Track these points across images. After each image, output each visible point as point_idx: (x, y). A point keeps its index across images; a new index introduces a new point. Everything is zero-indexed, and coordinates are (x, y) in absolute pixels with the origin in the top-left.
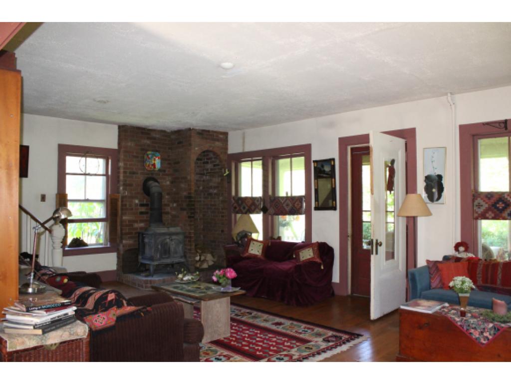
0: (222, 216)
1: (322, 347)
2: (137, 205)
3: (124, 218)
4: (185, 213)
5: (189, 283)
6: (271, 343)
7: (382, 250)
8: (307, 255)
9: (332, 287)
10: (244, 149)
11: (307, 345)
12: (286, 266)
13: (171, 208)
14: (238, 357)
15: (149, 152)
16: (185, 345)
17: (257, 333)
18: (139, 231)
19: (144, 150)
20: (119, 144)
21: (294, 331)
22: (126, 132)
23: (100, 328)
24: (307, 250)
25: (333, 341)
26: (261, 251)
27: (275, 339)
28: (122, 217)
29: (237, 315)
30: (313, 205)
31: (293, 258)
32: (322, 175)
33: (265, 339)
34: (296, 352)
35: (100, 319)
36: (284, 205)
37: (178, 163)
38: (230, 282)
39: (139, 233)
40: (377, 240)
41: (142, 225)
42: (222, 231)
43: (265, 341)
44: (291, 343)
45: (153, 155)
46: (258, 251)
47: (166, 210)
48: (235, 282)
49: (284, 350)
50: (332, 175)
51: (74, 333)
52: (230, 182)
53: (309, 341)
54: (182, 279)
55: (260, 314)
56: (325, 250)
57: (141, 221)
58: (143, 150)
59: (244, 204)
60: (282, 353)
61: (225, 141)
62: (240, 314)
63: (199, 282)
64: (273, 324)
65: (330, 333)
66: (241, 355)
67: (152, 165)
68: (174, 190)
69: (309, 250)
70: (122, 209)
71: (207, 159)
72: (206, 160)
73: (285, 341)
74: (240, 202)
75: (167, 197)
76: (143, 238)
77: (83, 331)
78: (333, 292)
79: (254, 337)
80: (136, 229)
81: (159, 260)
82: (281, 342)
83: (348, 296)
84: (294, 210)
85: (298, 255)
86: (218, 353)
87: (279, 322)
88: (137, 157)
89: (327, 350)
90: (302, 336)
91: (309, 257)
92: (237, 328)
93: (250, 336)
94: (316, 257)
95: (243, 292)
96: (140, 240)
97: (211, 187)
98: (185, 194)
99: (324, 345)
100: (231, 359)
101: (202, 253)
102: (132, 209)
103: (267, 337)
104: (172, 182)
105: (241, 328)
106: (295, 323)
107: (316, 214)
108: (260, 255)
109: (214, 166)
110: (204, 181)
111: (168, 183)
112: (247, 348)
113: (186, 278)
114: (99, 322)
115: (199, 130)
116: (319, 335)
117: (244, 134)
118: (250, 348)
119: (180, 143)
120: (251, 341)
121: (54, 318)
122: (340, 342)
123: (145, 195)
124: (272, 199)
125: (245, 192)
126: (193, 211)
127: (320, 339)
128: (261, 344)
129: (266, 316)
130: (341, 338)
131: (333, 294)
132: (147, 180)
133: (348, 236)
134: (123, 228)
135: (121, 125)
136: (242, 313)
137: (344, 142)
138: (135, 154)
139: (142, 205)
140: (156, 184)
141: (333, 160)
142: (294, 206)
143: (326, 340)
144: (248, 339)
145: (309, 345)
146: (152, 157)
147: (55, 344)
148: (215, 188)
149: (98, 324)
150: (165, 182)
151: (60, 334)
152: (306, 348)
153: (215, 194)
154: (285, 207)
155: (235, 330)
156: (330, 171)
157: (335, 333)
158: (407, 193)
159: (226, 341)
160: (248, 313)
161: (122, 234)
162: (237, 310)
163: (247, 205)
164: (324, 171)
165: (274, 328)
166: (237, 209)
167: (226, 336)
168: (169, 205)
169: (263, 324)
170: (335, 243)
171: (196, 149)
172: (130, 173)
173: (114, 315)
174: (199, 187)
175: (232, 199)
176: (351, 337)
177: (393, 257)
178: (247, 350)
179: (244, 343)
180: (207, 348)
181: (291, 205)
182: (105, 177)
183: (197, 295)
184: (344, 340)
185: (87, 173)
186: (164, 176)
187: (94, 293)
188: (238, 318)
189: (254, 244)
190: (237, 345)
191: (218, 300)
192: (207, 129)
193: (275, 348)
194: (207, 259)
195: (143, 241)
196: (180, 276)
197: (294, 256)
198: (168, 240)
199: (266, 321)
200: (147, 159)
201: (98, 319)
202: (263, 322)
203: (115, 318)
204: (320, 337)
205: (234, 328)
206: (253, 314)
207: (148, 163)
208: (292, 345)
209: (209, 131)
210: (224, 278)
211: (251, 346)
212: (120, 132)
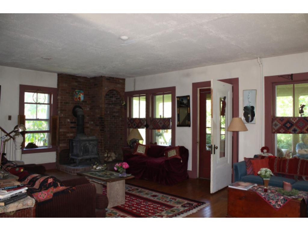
0: (121, 130)
1: (181, 211)
2: (68, 122)
3: (61, 130)
4: (98, 127)
5: (100, 171)
6: (150, 208)
7: (218, 151)
8: (172, 154)
9: (187, 173)
10: (134, 89)
12: (160, 160)
13: (90, 125)
15: (76, 90)
16: (96, 210)
17: (141, 202)
19: (74, 89)
20: (58, 85)
21: (164, 200)
22: (62, 77)
23: (42, 200)
24: (172, 150)
25: (187, 207)
26: (144, 151)
27: (152, 206)
28: (59, 130)
29: (129, 190)
30: (176, 124)
32: (182, 105)
33: (146, 205)
34: (165, 213)
35: (43, 195)
36: (159, 123)
37: (94, 97)
38: (125, 170)
39: (70, 140)
40: (215, 146)
41: (72, 135)
42: (121, 139)
43: (146, 207)
45: (79, 92)
47: (87, 126)
48: (128, 171)
49: (158, 212)
50: (188, 106)
51: (25, 204)
52: (126, 109)
53: (173, 207)
54: (95, 169)
55: (143, 190)
56: (183, 151)
57: (71, 133)
58: (72, 89)
59: (134, 123)
60: (156, 214)
63: (106, 171)
64: (151, 196)
65: (186, 202)
66: (131, 215)
67: (78, 98)
68: (92, 113)
69: (174, 151)
70: (59, 125)
71: (112, 95)
73: (158, 207)
74: (132, 121)
75: (87, 118)
76: (72, 143)
77: (31, 203)
78: (188, 176)
79: (140, 204)
80: (69, 137)
81: (82, 156)
82: (156, 207)
83: (197, 179)
84: (165, 126)
85: (167, 154)
86: (117, 215)
87: (156, 194)
88: (69, 93)
90: (169, 203)
93: (137, 204)
94: (178, 155)
95: (133, 177)
97: (114, 112)
98: (98, 116)
99: (182, 209)
101: (109, 152)
102: (66, 125)
103: (148, 204)
104: (91, 109)
105: (132, 198)
106: (165, 195)
107: (178, 129)
108: (144, 153)
109: (117, 99)
110: (110, 108)
111: (88, 109)
112: (135, 211)
113: (98, 168)
115: (108, 77)
116: (179, 203)
117: (135, 80)
119: (95, 85)
120: (138, 206)
121: (13, 195)
122: (192, 208)
123: (74, 116)
124: (152, 119)
125: (135, 115)
126: (103, 126)
127: (180, 206)
128: (144, 208)
129: (147, 191)
130: (192, 205)
131: (188, 178)
132: (75, 107)
133: (197, 143)
134: (60, 136)
135: (59, 73)
136: (132, 189)
137: (195, 86)
138: (68, 91)
139: (72, 123)
140: (81, 110)
141: (189, 96)
142: (165, 124)
143: (184, 206)
144: (136, 206)
145: (173, 209)
146: (78, 93)
147: (13, 212)
148: (117, 112)
149: (41, 198)
150: (86, 109)
151: (17, 205)
152: (171, 211)
153: (117, 116)
154: (160, 125)
155: (128, 200)
156: (187, 103)
157: (189, 202)
158: (233, 117)
159: (122, 206)
160: (136, 189)
161: (59, 140)
162: (130, 187)
163: (136, 123)
164: (183, 103)
165: (152, 198)
166: (130, 126)
167: (122, 204)
168: (88, 123)
169: (145, 196)
170: (189, 147)
171: (106, 88)
172: (64, 103)
173: (52, 192)
174: (107, 112)
175: (127, 119)
176: (199, 204)
177: (224, 156)
178: (135, 212)
179: (133, 208)
180: (111, 211)
181: (163, 123)
182: (49, 105)
183: (105, 179)
184: (194, 206)
185: (38, 102)
186: (86, 105)
187: (40, 178)
188: (130, 192)
189: (140, 147)
190: (129, 209)
191: (118, 182)
192: (112, 76)
193: (152, 211)
194: (112, 156)
195: (72, 145)
196: (95, 167)
197: (165, 155)
198: (88, 144)
199: (147, 194)
200: (75, 95)
201: (41, 195)
202: (145, 195)
203: (52, 194)
204: (180, 204)
205: (127, 198)
206: (139, 190)
207: (76, 97)
208: (162, 209)
209: (113, 78)
210: (121, 168)
211: (138, 210)
212: (58, 78)
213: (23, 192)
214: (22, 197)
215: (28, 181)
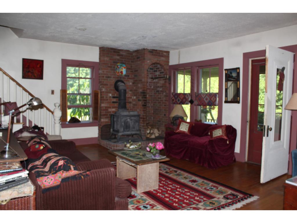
0: (165, 105)
1: (222, 204)
2: (110, 97)
3: (102, 105)
4: (140, 102)
5: (134, 150)
6: (185, 197)
7: (272, 134)
8: (218, 133)
9: (234, 156)
10: (179, 62)
11: (211, 201)
12: (204, 140)
13: (133, 100)
14: (159, 206)
15: (118, 64)
16: (116, 199)
17: (177, 188)
18: (112, 113)
19: (116, 62)
20: (100, 59)
21: (204, 188)
22: (104, 51)
23: (48, 187)
24: (218, 130)
25: (231, 199)
26: (187, 129)
27: (188, 194)
28: (101, 105)
29: (167, 172)
30: (224, 100)
31: (208, 135)
32: (230, 79)
33: (182, 193)
34: (202, 205)
35: (49, 180)
36: (204, 99)
37: (137, 71)
38: (158, 151)
39: (111, 115)
40: (268, 126)
41: (114, 110)
42: (165, 115)
43: (182, 195)
44: (200, 198)
45: (121, 66)
46: (186, 129)
47: (130, 101)
49: (194, 203)
50: (237, 79)
51: (21, 192)
52: (170, 84)
53: (213, 197)
54: (129, 148)
55: (182, 172)
56: (230, 131)
57: (113, 108)
58: (114, 62)
59: (179, 98)
60: (191, 206)
61: (168, 57)
62: (169, 172)
63: (140, 150)
64: (190, 181)
65: (230, 192)
66: (162, 205)
67: (121, 72)
68: (134, 88)
69: (219, 130)
70: (101, 100)
71: (157, 69)
72: (155, 70)
73: (196, 196)
74: (176, 96)
75: (130, 92)
76: (113, 118)
77: (29, 191)
78: (235, 159)
79: (175, 191)
80: (110, 112)
81: (123, 132)
82: (193, 196)
83: (245, 163)
84: (211, 102)
85: (212, 134)
86: (147, 202)
87: (195, 179)
88: (111, 67)
89: (226, 206)
90: (208, 192)
91: (219, 135)
92: (164, 182)
93: (172, 190)
94: (224, 135)
95: (168, 159)
96: (112, 119)
97: (158, 87)
98: (141, 90)
99: (224, 202)
100: (154, 208)
101: (152, 128)
102: (107, 100)
103: (184, 192)
104: (133, 83)
105: (167, 183)
106: (205, 181)
107: (225, 106)
108: (187, 131)
109: (161, 73)
110: (154, 83)
111: (131, 84)
112: (167, 199)
113: (132, 147)
114: (48, 182)
115: (151, 49)
116: (221, 192)
117: (179, 52)
118: (170, 199)
119: (138, 58)
120: (172, 193)
121: (9, 180)
122: (236, 200)
123: (116, 91)
124: (197, 95)
125: (180, 90)
126: (145, 102)
127: (221, 196)
128: (178, 197)
129: (186, 174)
130: (237, 197)
131: (235, 160)
132: (117, 81)
133: (247, 122)
134: (102, 111)
135: (101, 46)
136: (170, 171)
137: (246, 56)
138: (109, 65)
139: (114, 97)
140: (123, 84)
141: (239, 68)
142: (211, 100)
143: (226, 198)
144: (170, 192)
145: (212, 201)
146: (120, 67)
147: (6, 200)
148: (161, 87)
149: (46, 184)
150: (129, 83)
151: (10, 193)
152: (210, 203)
153: (161, 91)
154: (205, 100)
155: (163, 184)
156: (236, 76)
157: (233, 192)
158: (293, 93)
159: (154, 192)
160: (174, 171)
161: (101, 115)
162: (168, 168)
163: (180, 99)
164: (232, 76)
165: (190, 184)
166: (174, 101)
167: (155, 189)
168: (131, 98)
169: (183, 181)
170: (238, 126)
171: (148, 62)
172: (106, 77)
173: (60, 177)
174: (151, 87)
175: (171, 95)
176: (245, 196)
177: (279, 139)
178: (168, 201)
179: (166, 195)
180: (140, 197)
181: (209, 99)
182: (91, 80)
183: (134, 160)
184: (239, 198)
185: (80, 77)
186: (128, 79)
187: (53, 158)
188: (167, 174)
189: (183, 124)
190: (161, 196)
191: (150, 164)
192: (156, 49)
193: (188, 201)
194: (155, 132)
195: (113, 120)
196: (128, 145)
197: (209, 134)
198: (129, 120)
199: (185, 178)
200: (117, 69)
201: (47, 180)
202: (183, 179)
203: (60, 180)
204: (222, 195)
205: (162, 182)
206: (178, 173)
207: (118, 71)
208: (200, 200)
209: (156, 50)
210: (154, 149)
211: (171, 198)
212: (100, 51)
213: (23, 176)
214: (21, 183)
215: (42, 161)
